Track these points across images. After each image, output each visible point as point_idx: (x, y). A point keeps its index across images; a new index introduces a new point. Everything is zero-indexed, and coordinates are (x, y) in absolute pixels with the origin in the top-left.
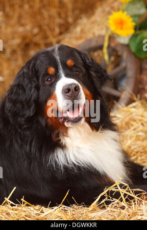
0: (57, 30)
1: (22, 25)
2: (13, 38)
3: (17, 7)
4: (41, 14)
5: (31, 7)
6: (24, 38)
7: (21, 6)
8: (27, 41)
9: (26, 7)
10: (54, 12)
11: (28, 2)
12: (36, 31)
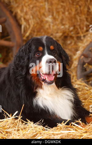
0: (85, 29)
1: (63, 25)
2: (57, 32)
3: (61, 13)
4: (75, 18)
5: (70, 14)
6: (64, 33)
7: (63, 13)
8: (66, 34)
9: (67, 13)
10: (83, 17)
11: (68, 11)
12: (72, 28)
